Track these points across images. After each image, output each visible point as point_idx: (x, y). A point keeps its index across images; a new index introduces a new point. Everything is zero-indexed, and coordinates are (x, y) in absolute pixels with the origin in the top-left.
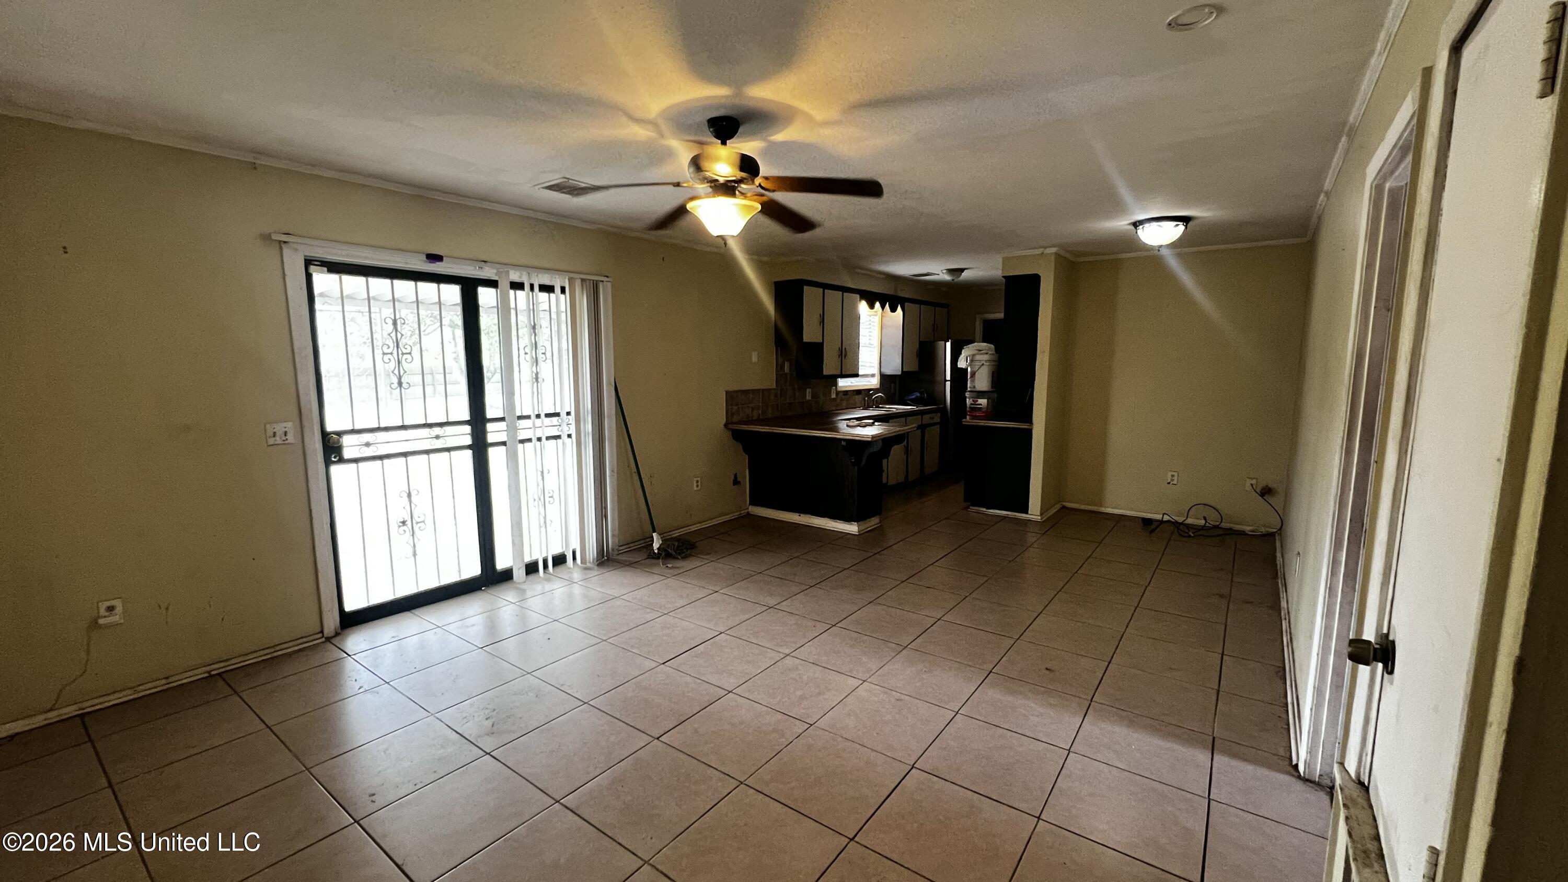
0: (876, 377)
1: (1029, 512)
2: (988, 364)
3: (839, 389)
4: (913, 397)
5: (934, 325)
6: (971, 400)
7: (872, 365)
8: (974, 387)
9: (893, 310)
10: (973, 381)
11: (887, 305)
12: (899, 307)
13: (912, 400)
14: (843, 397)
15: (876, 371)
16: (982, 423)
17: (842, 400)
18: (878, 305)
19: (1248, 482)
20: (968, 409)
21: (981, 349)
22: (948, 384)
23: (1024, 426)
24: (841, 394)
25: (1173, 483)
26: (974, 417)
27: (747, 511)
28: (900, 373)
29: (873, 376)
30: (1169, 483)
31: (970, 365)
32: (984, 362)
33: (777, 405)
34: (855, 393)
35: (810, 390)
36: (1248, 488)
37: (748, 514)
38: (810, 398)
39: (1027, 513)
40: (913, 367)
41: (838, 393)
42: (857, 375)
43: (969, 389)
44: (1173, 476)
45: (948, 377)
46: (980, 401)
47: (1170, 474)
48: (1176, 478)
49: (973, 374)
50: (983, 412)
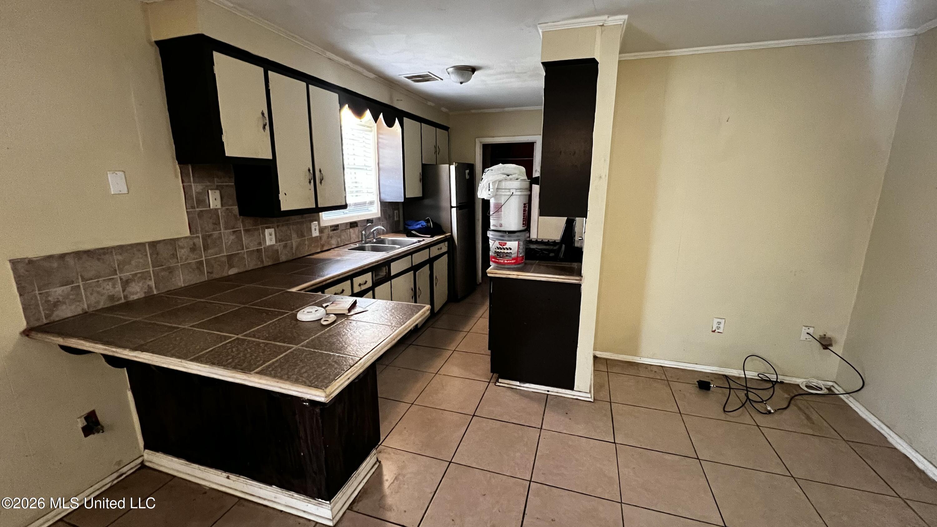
0: (376, 205)
1: (575, 389)
2: (519, 193)
3: (323, 224)
4: (419, 226)
5: (435, 147)
6: (497, 242)
7: (370, 191)
8: (501, 225)
9: (390, 124)
10: (499, 218)
11: (381, 116)
12: (397, 121)
13: (419, 231)
14: (331, 233)
15: (375, 198)
16: (514, 275)
17: (330, 237)
18: (368, 114)
19: (805, 330)
20: (491, 254)
21: (509, 173)
22: (454, 211)
23: (571, 280)
24: (326, 231)
25: (719, 331)
26: (501, 266)
27: (139, 461)
28: (403, 201)
29: (371, 203)
30: (714, 331)
31: (495, 196)
32: (514, 191)
33: (201, 263)
34: (348, 227)
35: (272, 230)
36: (804, 336)
37: (143, 466)
38: (273, 242)
39: (571, 387)
40: (415, 192)
41: (322, 230)
42: (345, 207)
43: (492, 228)
44: (719, 323)
45: (454, 204)
46: (509, 244)
47: (716, 320)
48: (722, 326)
49: (499, 208)
50: (513, 259)
